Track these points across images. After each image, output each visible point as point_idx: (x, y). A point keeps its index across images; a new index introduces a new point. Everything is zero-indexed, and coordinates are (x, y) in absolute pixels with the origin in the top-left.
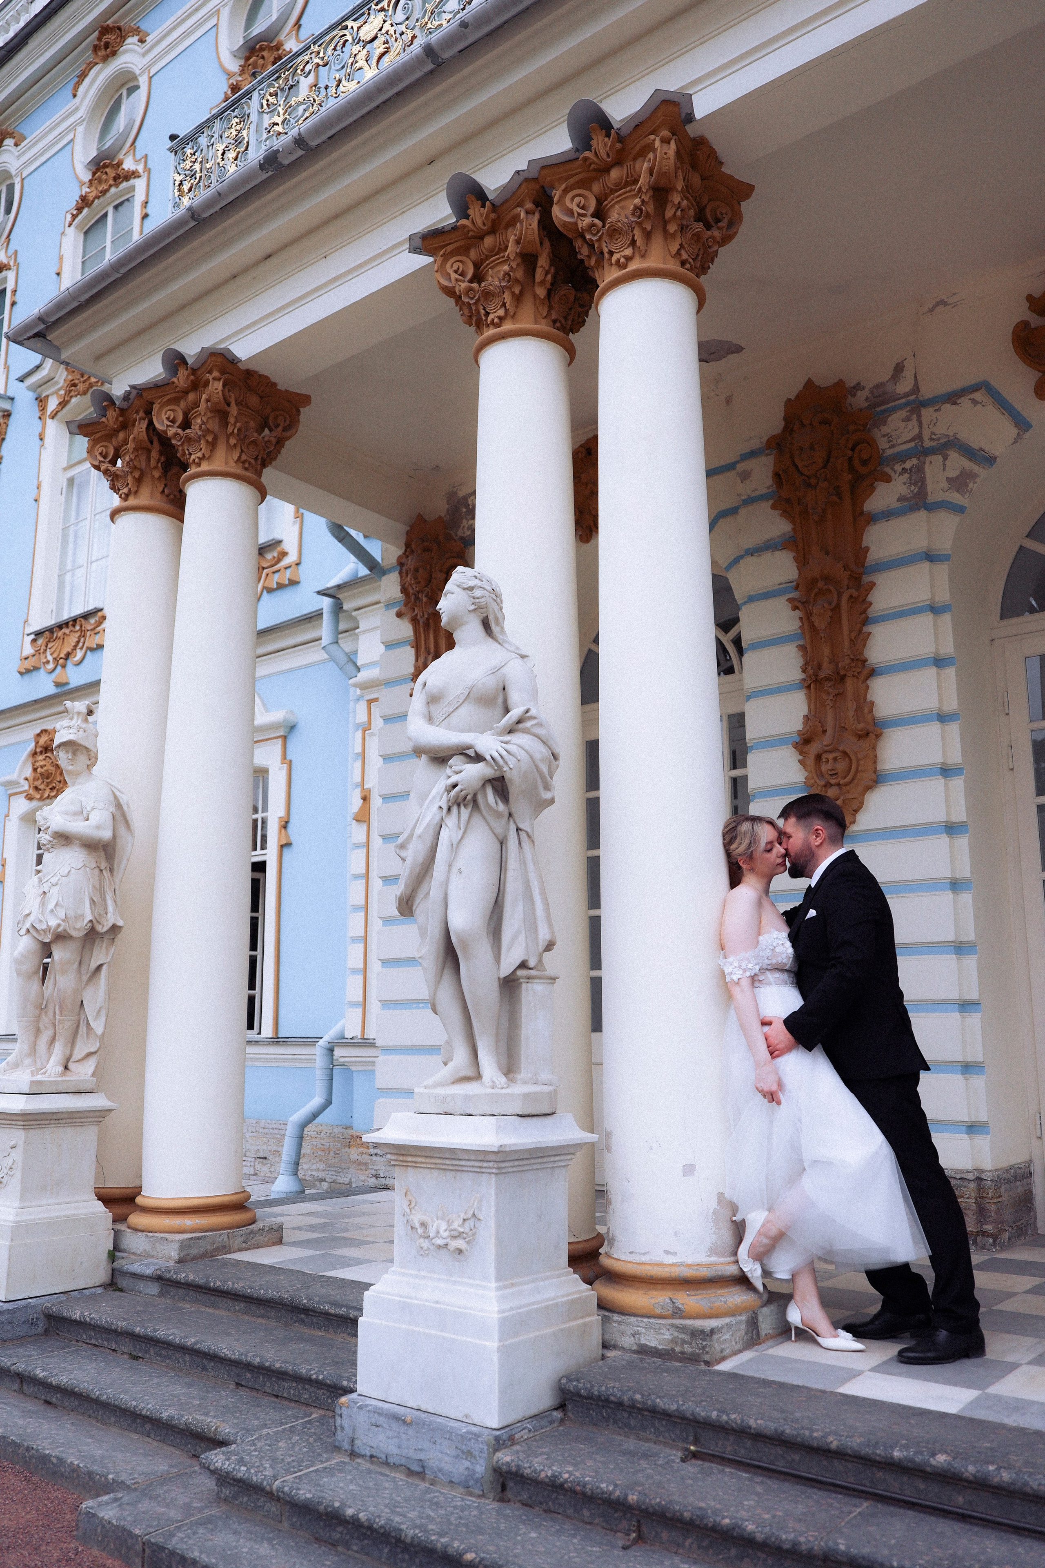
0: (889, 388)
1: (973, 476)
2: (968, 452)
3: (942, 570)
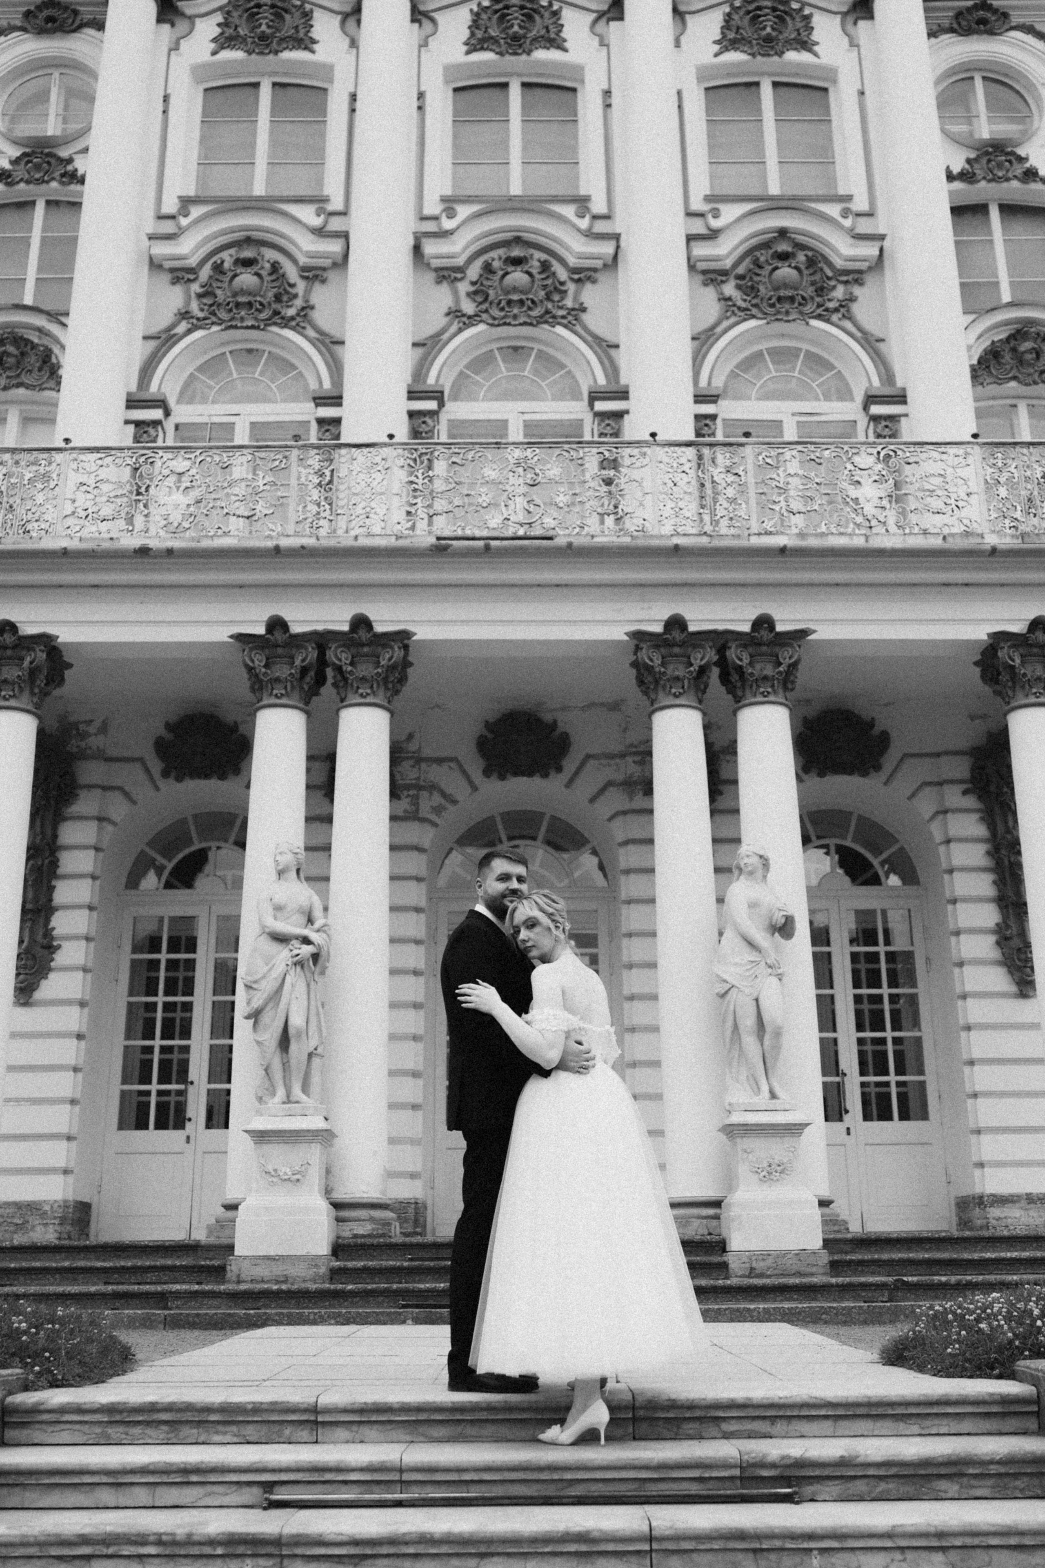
0: (404, 745)
1: (445, 809)
2: (443, 794)
3: (424, 857)
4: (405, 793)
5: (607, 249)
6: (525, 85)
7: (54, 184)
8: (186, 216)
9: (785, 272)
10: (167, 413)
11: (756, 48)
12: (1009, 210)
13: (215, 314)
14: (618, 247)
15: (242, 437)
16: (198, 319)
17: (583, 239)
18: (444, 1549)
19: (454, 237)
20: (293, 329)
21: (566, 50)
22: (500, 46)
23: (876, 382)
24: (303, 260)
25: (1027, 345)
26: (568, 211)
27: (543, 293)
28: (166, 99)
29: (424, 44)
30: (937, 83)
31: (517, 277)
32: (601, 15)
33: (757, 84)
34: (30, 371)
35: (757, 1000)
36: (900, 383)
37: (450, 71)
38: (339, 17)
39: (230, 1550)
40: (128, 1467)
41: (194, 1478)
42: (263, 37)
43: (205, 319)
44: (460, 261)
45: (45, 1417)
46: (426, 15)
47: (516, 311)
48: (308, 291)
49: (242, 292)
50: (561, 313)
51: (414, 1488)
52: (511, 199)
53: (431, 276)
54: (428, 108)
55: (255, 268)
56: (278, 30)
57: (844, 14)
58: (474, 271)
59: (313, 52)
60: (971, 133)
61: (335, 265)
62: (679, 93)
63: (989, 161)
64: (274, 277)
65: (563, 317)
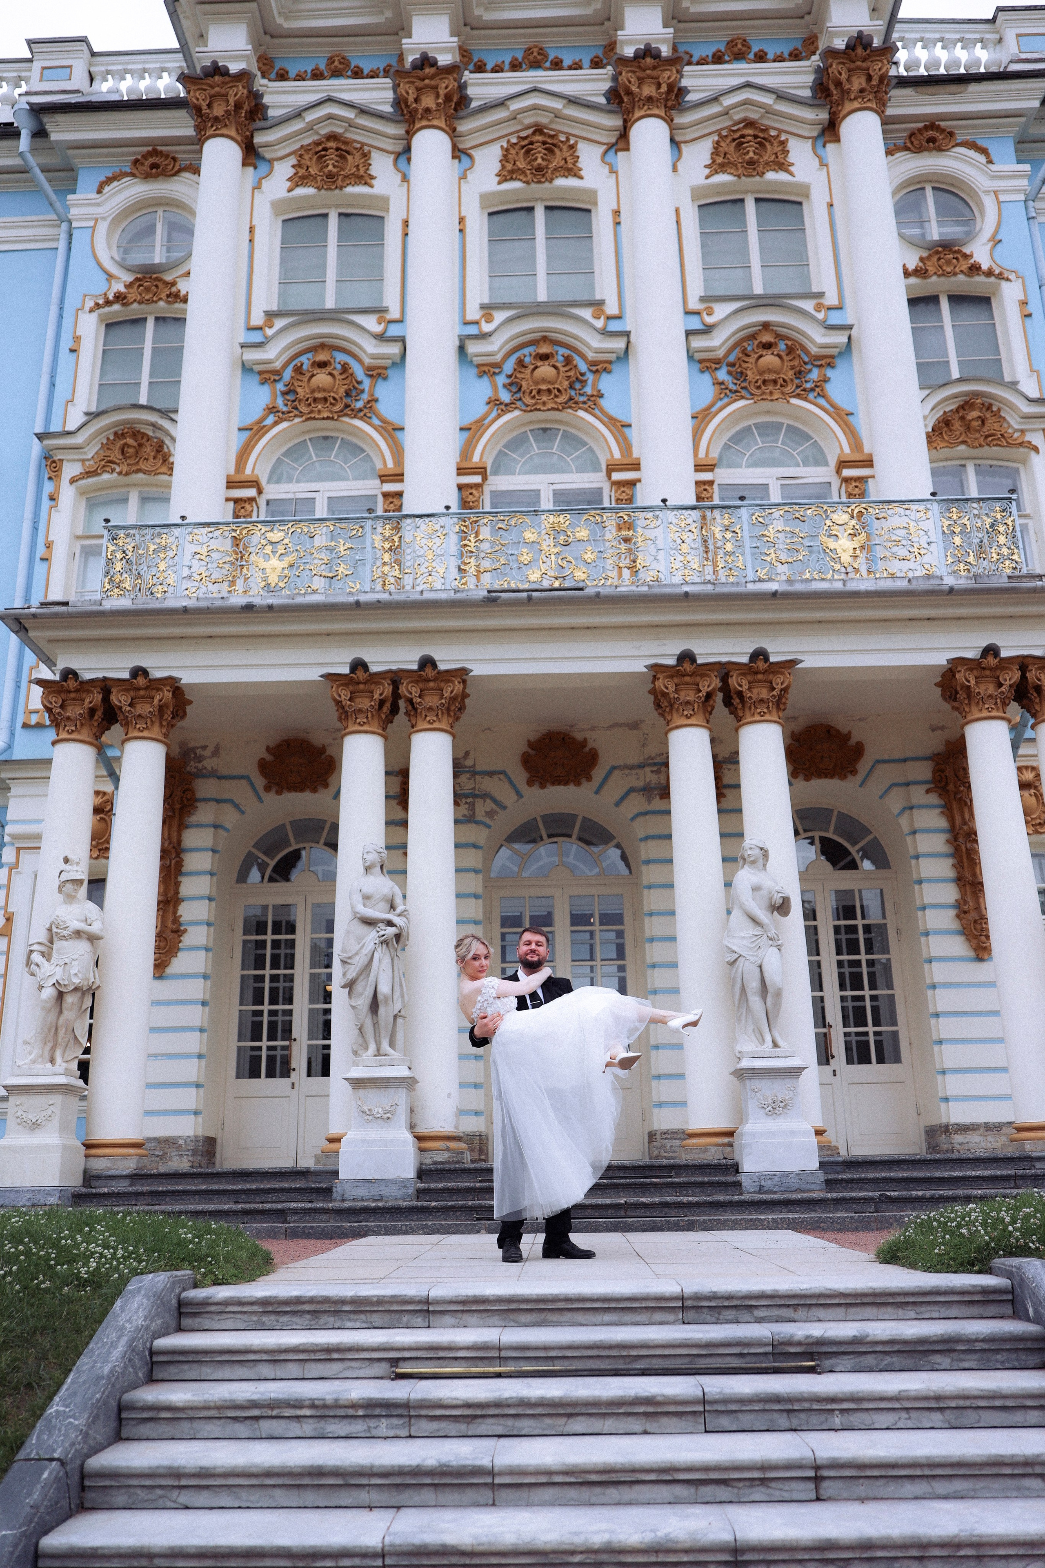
0: (462, 761)
1: (498, 813)
2: (495, 801)
3: (480, 853)
4: (464, 800)
5: (619, 344)
6: (547, 208)
7: (161, 304)
8: (270, 327)
9: (769, 359)
10: (260, 492)
11: (741, 171)
12: (957, 300)
13: (296, 408)
14: (628, 342)
15: (321, 511)
16: (283, 413)
17: (599, 337)
18: (539, 1411)
19: (493, 338)
20: (361, 419)
21: (581, 178)
22: (526, 176)
23: (847, 450)
24: (367, 361)
25: (975, 414)
26: (586, 313)
27: (567, 383)
28: (252, 230)
29: (463, 177)
30: (894, 193)
31: (545, 370)
32: (610, 147)
33: (742, 201)
34: (147, 459)
35: (760, 967)
36: (867, 450)
37: (485, 198)
38: (392, 157)
39: (369, 1412)
40: (283, 1347)
41: (335, 1356)
42: (330, 176)
43: (289, 412)
44: (498, 358)
45: (213, 1308)
46: (464, 152)
47: (544, 398)
48: (373, 386)
49: (320, 389)
50: (582, 399)
51: (512, 1363)
52: (539, 304)
53: (474, 371)
54: (468, 231)
55: (328, 369)
56: (342, 169)
57: (815, 139)
58: (509, 366)
59: (372, 186)
60: (923, 235)
61: (394, 364)
62: (677, 210)
63: (939, 259)
64: (344, 376)
65: (584, 403)
